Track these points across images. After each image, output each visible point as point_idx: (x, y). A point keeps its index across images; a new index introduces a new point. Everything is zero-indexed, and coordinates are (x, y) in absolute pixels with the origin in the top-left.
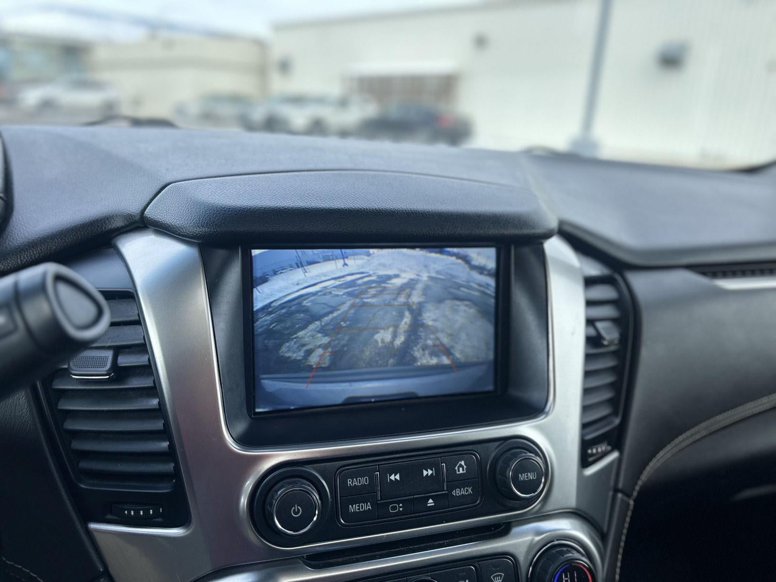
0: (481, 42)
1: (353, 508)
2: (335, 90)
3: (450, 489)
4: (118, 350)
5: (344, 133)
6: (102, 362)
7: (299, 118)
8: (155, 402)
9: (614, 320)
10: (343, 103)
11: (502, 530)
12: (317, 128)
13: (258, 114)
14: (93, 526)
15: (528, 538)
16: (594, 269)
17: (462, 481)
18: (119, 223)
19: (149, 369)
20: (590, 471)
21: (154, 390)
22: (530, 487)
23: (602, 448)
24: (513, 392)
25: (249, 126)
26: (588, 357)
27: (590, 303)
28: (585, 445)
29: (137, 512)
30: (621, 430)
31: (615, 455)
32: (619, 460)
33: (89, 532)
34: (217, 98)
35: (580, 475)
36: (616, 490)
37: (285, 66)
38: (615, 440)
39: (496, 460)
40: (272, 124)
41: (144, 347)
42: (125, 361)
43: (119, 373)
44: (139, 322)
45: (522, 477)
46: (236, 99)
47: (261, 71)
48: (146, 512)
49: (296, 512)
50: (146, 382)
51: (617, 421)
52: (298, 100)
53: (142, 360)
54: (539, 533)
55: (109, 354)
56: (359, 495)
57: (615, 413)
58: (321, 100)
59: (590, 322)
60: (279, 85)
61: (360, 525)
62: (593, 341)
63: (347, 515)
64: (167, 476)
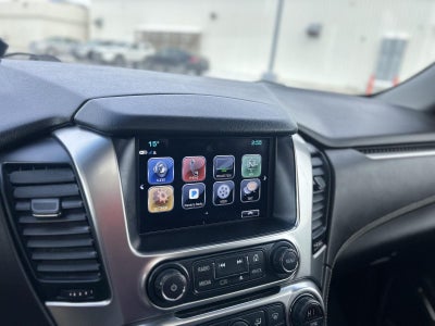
0: (213, 16)
1: (202, 284)
2: (130, 39)
3: (251, 270)
4: (62, 199)
5: (135, 65)
6: (51, 206)
7: (109, 54)
8: (86, 229)
9: (322, 176)
10: (135, 47)
11: (276, 290)
12: (119, 61)
13: (83, 51)
14: (48, 304)
15: (290, 293)
16: (312, 149)
17: (257, 265)
19: (84, 209)
20: (316, 256)
21: (88, 221)
22: (292, 266)
23: (320, 243)
25: (78, 57)
26: (314, 195)
27: (314, 167)
28: (314, 242)
29: (77, 294)
30: (327, 233)
31: (324, 247)
32: (327, 249)
33: (47, 308)
34: (57, 39)
35: (312, 258)
36: (326, 265)
37: (99, 23)
38: (325, 241)
39: (272, 257)
40: (91, 57)
41: (80, 196)
42: (66, 205)
43: (64, 212)
44: (76, 181)
45: (288, 261)
46: (68, 41)
47: (85, 25)
48: (83, 293)
49: (174, 288)
50: (81, 217)
51: (325, 229)
52: (108, 44)
53: (79, 204)
54: (295, 290)
55: (57, 201)
56: (205, 276)
57: (323, 225)
58: (122, 45)
59: (314, 177)
60: (95, 34)
61: (206, 293)
62: (316, 187)
63: (199, 289)
64: (95, 272)
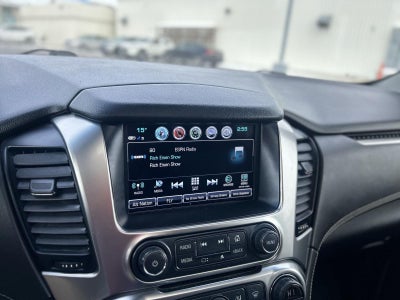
0: (228, 11)
1: (183, 261)
2: (152, 35)
3: (232, 249)
4: (57, 179)
5: (156, 58)
6: (48, 186)
7: (133, 49)
8: (78, 207)
9: (309, 161)
10: (156, 42)
11: (257, 269)
12: (142, 56)
13: (111, 47)
14: (44, 273)
15: (271, 273)
16: (300, 135)
17: (238, 246)
18: (55, 111)
19: (75, 189)
20: (300, 238)
21: (78, 201)
22: (272, 248)
23: (305, 226)
24: (261, 199)
25: (105, 52)
26: (299, 180)
27: (300, 153)
28: (297, 225)
29: (69, 266)
30: (313, 216)
31: (310, 230)
32: (313, 232)
33: (42, 277)
34: (89, 37)
35: (295, 240)
36: (311, 247)
37: (125, 21)
38: (311, 224)
39: (254, 234)
40: (119, 53)
41: (72, 178)
42: (60, 185)
43: (58, 192)
44: (69, 164)
45: (268, 243)
46: (98, 38)
47: (112, 23)
48: (74, 265)
49: (155, 264)
50: (72, 197)
51: (311, 212)
52: (132, 40)
53: (71, 184)
54: (275, 270)
55: (52, 182)
56: (186, 254)
57: (310, 208)
58: (144, 40)
59: (299, 163)
60: (121, 31)
61: (187, 269)
62: (301, 172)
63: (181, 265)
64: (85, 246)
